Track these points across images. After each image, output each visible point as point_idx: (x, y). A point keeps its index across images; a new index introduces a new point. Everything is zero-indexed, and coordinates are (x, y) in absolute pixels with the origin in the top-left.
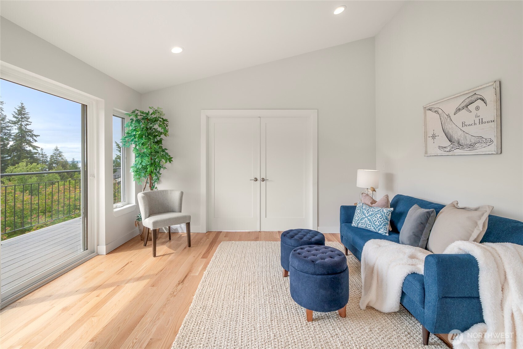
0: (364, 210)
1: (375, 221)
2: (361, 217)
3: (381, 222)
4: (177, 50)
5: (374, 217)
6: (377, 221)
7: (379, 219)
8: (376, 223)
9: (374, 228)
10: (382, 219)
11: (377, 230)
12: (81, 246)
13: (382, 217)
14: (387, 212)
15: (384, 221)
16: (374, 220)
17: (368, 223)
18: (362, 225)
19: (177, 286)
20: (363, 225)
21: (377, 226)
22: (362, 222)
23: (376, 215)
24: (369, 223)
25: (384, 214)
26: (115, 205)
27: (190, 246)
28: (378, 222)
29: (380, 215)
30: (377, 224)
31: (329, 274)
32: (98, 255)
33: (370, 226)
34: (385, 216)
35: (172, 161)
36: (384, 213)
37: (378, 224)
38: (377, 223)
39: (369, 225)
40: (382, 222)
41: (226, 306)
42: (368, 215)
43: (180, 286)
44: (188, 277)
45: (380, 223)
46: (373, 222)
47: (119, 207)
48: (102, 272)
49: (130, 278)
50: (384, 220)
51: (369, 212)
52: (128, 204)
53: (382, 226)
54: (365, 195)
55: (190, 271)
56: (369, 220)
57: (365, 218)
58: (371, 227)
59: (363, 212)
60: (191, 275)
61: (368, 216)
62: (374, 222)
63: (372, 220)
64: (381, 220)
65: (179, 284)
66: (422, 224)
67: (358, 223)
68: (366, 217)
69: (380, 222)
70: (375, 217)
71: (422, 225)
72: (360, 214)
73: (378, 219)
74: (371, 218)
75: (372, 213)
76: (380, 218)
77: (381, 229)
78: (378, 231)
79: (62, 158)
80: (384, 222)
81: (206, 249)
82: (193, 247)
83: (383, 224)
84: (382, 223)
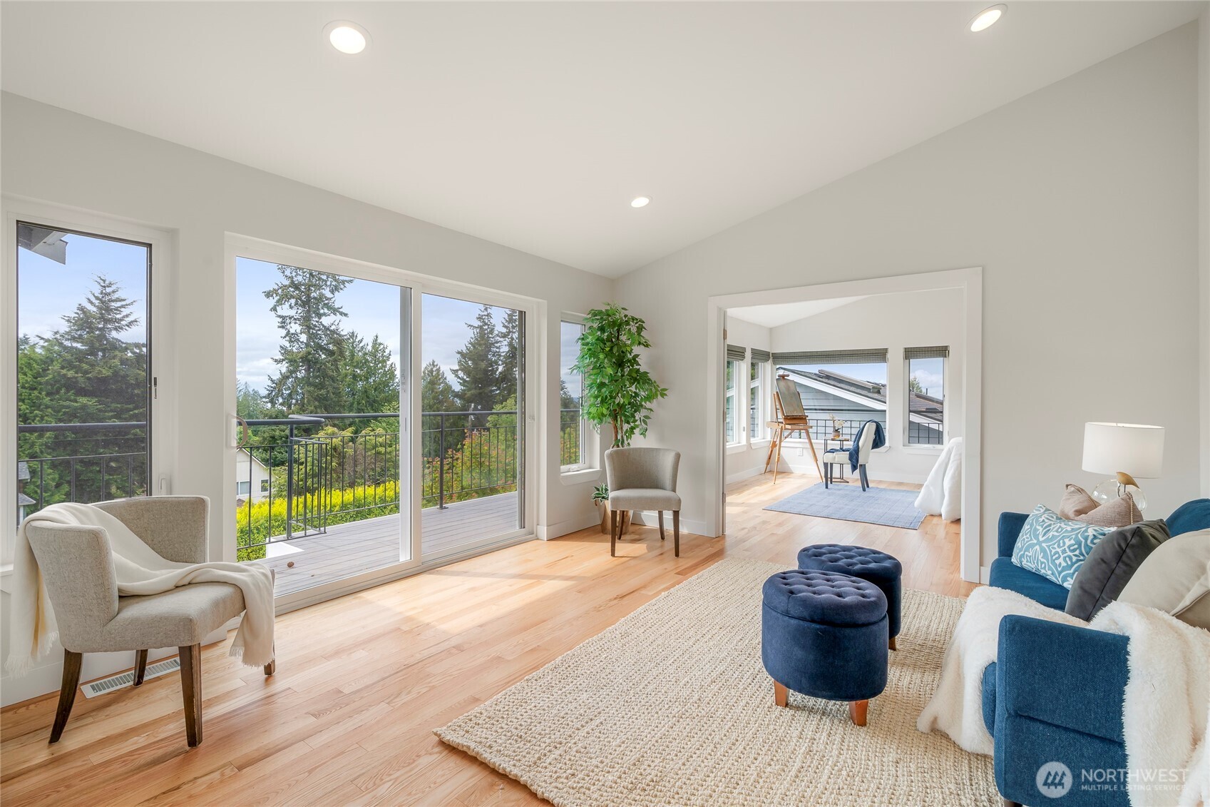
0: (1039, 525)
1: (1057, 555)
2: (1027, 542)
3: (1071, 558)
4: (640, 202)
5: (1056, 546)
6: (1062, 556)
7: (1067, 550)
8: (1057, 562)
9: (1052, 574)
10: (1077, 552)
11: (1060, 580)
12: (517, 523)
13: (1076, 546)
14: (1095, 537)
15: (1082, 558)
16: (1053, 551)
17: (1040, 558)
18: (1028, 564)
19: (610, 600)
20: (1031, 562)
21: (1059, 569)
22: (1029, 554)
23: (1061, 542)
24: (1043, 560)
25: (1083, 541)
26: (563, 468)
27: (677, 555)
28: (1065, 558)
29: (1072, 542)
30: (1060, 564)
31: (813, 621)
32: (538, 539)
33: (1043, 566)
34: (1086, 545)
35: (666, 395)
36: (1086, 539)
37: (1064, 564)
38: (1061, 560)
39: (1042, 563)
40: (1074, 559)
41: (660, 641)
42: (1044, 538)
43: (616, 601)
44: (635, 593)
45: (1069, 563)
46: (1052, 557)
47: (571, 470)
48: (531, 560)
49: (559, 574)
50: (1083, 555)
51: (1049, 530)
52: (590, 468)
53: (1072, 571)
54: (1073, 489)
55: (644, 587)
56: (1043, 550)
57: (1036, 544)
58: (1047, 569)
59: (1036, 530)
60: (642, 592)
61: (1044, 541)
62: (1054, 558)
63: (1051, 551)
64: (1071, 554)
65: (615, 599)
66: (1105, 562)
67: (1021, 557)
68: (1039, 543)
69: (1067, 559)
70: (1059, 546)
71: (1104, 565)
72: (1028, 536)
73: (1064, 552)
74: (1048, 547)
75: (1055, 533)
76: (1072, 548)
77: (1069, 579)
78: (1063, 582)
79: (565, 393)
80: (1081, 560)
81: (694, 562)
82: (683, 557)
83: (1076, 565)
84: (1073, 564)
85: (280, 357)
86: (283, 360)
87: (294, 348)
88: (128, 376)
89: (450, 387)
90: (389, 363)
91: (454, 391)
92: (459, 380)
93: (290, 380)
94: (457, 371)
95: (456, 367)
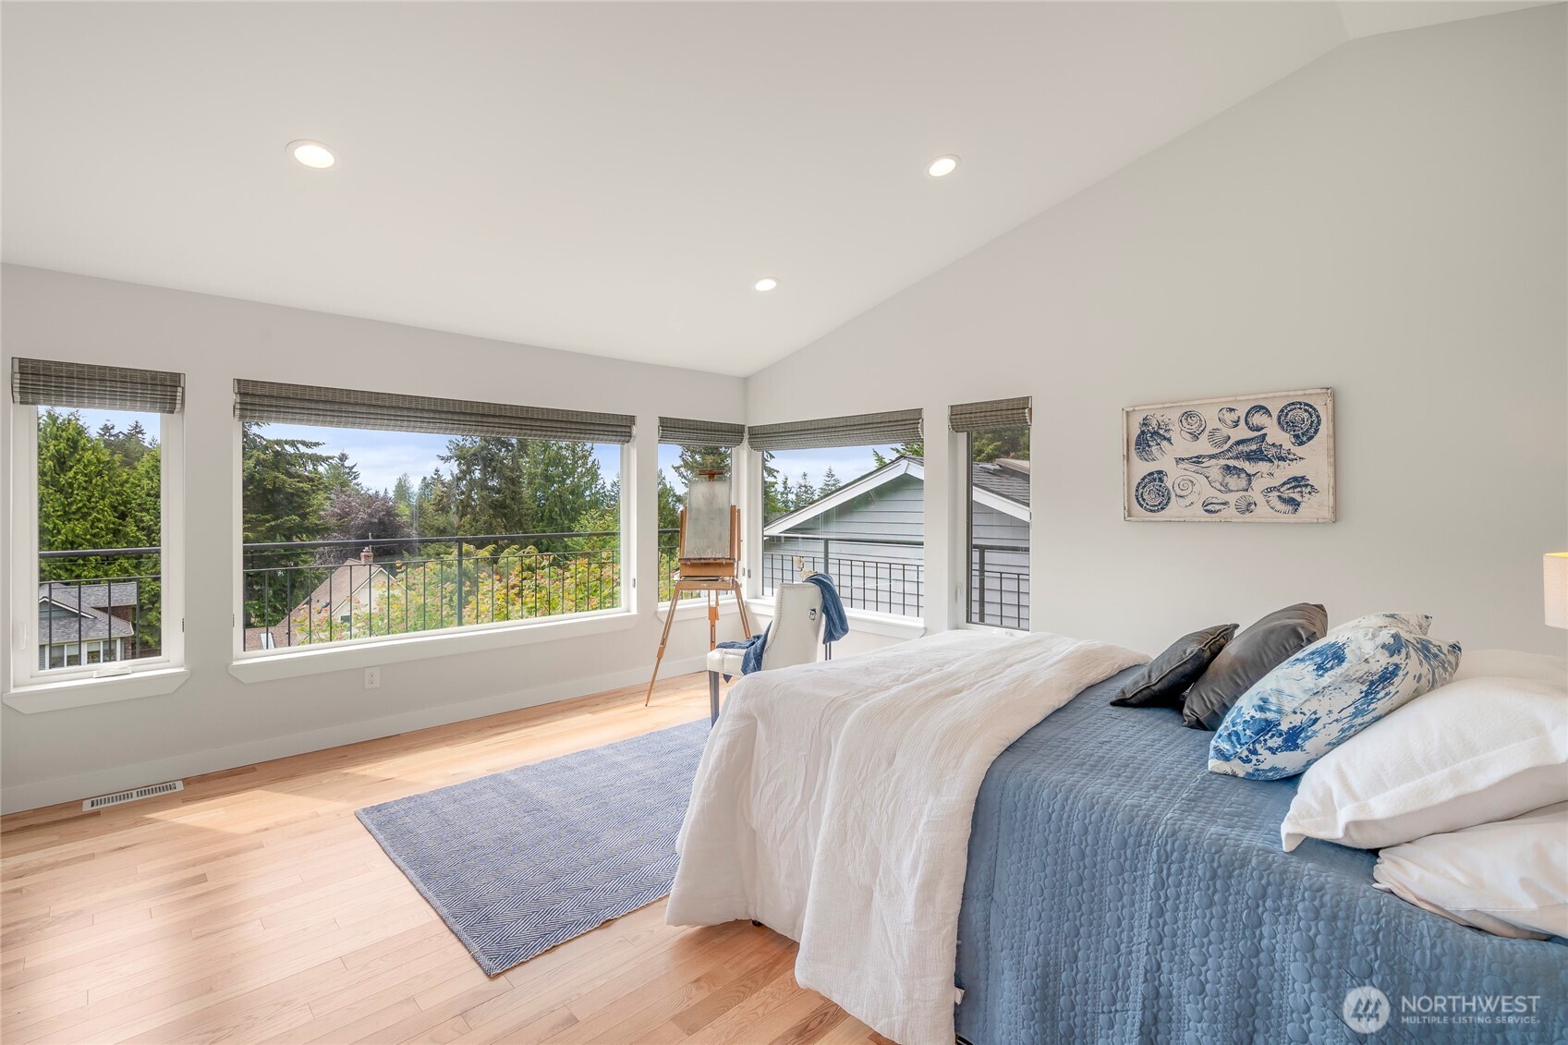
85: (446, 453)
86: (451, 457)
87: (467, 443)
88: (264, 480)
89: (672, 489)
90: (591, 459)
91: (674, 495)
92: (684, 480)
93: (464, 482)
94: (678, 468)
95: (679, 462)
